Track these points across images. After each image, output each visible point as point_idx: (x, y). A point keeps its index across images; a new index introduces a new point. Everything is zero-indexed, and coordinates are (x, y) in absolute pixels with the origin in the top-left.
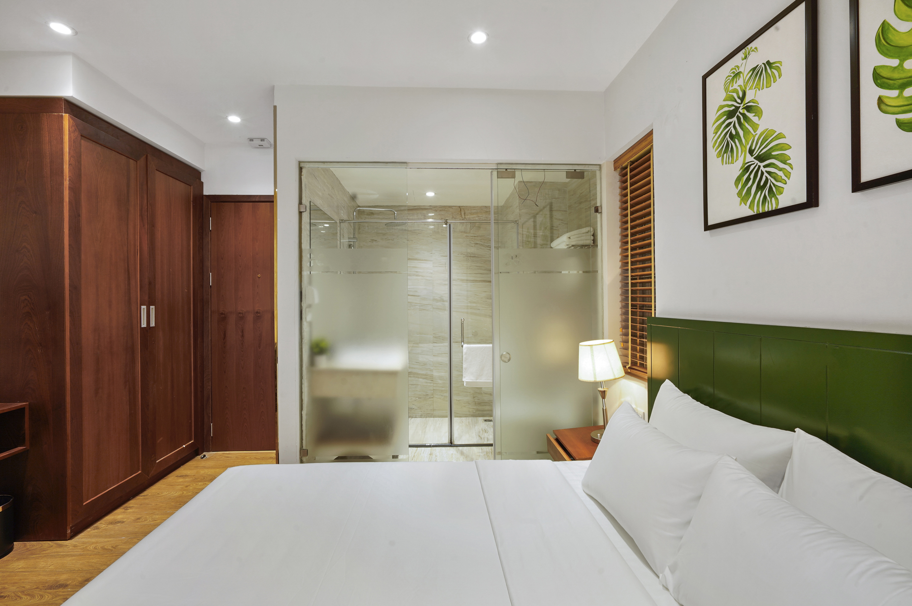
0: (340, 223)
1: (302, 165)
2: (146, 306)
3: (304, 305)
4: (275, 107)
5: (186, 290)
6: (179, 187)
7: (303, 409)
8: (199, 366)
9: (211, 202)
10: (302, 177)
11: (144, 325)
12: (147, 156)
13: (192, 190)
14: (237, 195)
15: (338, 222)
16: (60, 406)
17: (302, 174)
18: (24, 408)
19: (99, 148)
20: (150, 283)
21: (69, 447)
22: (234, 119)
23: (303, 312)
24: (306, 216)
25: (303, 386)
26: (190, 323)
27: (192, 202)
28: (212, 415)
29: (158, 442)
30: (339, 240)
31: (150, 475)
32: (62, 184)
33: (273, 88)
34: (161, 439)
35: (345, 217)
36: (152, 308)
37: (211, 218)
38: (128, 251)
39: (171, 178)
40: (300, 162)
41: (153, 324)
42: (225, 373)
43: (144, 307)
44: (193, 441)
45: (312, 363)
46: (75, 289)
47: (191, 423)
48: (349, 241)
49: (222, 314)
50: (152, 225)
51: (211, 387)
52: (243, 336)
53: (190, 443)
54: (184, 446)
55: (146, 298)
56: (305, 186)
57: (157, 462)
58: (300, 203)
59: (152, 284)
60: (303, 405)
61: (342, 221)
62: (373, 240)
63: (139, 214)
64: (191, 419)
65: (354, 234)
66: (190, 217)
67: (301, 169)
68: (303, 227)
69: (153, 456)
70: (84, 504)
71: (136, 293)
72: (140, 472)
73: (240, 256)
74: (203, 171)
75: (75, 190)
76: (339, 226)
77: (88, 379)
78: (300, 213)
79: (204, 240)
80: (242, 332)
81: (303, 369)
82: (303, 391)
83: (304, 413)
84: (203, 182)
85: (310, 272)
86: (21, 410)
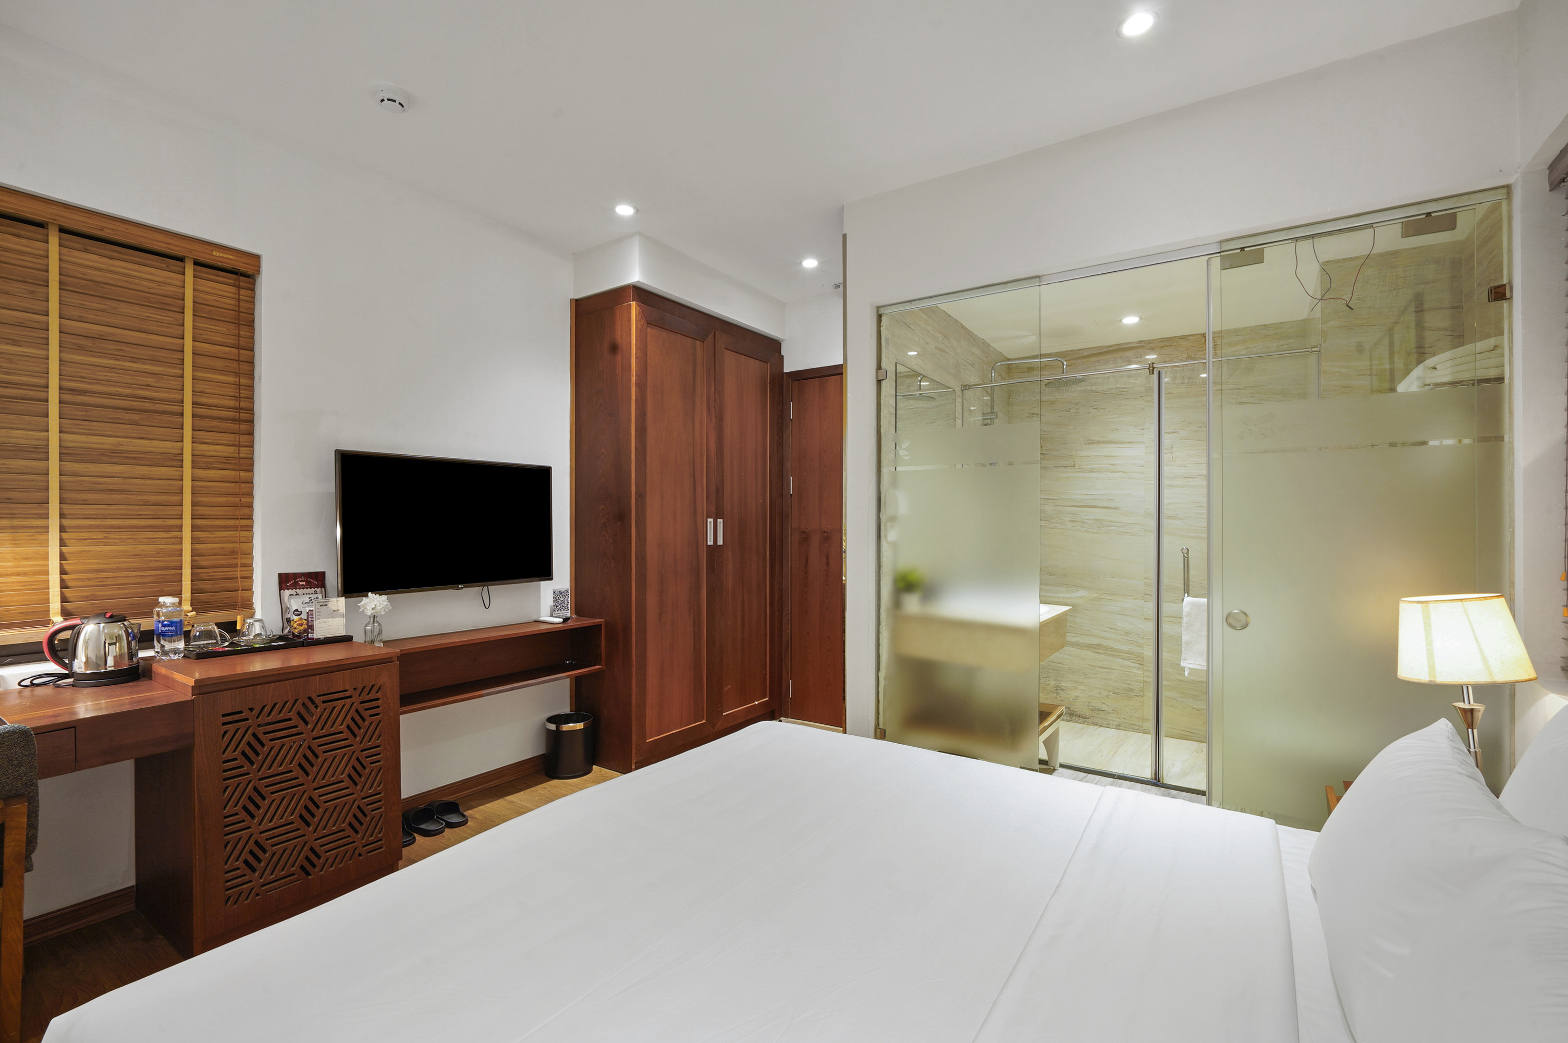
0: (963, 391)
1: (881, 311)
2: (712, 519)
3: (883, 517)
4: (845, 236)
5: (761, 501)
6: (753, 366)
7: (881, 670)
8: (776, 601)
9: (793, 381)
10: (881, 328)
11: (710, 542)
12: (715, 332)
13: (769, 368)
14: (822, 367)
15: (958, 389)
16: (627, 627)
17: (882, 324)
18: (601, 625)
19: (664, 334)
20: (717, 491)
21: (634, 673)
22: (810, 263)
23: (882, 528)
24: (887, 386)
25: (880, 635)
26: (766, 543)
27: (769, 385)
28: (791, 669)
29: (726, 689)
30: (961, 418)
31: (715, 729)
32: (630, 380)
33: (841, 210)
34: (729, 687)
35: (973, 379)
36: (720, 521)
37: (791, 403)
38: (693, 452)
39: (743, 356)
40: (878, 308)
41: (720, 542)
42: (806, 613)
43: (710, 520)
44: (767, 699)
45: (897, 604)
46: (641, 496)
47: (765, 674)
48: (983, 419)
49: (804, 532)
50: (720, 418)
51: (791, 631)
52: (828, 564)
53: (764, 700)
54: (757, 703)
55: (713, 509)
56: (887, 340)
57: (724, 714)
58: (879, 367)
59: (719, 492)
60: (881, 663)
61: (966, 387)
62: (1033, 414)
63: (705, 406)
64: (765, 669)
65: (992, 407)
66: (766, 404)
67: (880, 317)
68: (882, 402)
69: (719, 706)
70: (647, 741)
71: (703, 504)
72: (704, 721)
73: (825, 452)
74: (783, 340)
75: (641, 386)
76: (959, 396)
77: (652, 600)
78: (879, 382)
79: (784, 433)
80: (827, 558)
81: (881, 611)
82: (880, 643)
83: (882, 674)
84: (783, 356)
85: (896, 468)
86: (598, 626)
